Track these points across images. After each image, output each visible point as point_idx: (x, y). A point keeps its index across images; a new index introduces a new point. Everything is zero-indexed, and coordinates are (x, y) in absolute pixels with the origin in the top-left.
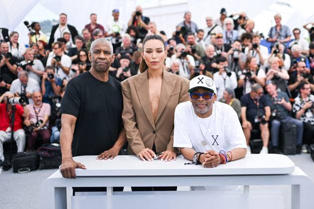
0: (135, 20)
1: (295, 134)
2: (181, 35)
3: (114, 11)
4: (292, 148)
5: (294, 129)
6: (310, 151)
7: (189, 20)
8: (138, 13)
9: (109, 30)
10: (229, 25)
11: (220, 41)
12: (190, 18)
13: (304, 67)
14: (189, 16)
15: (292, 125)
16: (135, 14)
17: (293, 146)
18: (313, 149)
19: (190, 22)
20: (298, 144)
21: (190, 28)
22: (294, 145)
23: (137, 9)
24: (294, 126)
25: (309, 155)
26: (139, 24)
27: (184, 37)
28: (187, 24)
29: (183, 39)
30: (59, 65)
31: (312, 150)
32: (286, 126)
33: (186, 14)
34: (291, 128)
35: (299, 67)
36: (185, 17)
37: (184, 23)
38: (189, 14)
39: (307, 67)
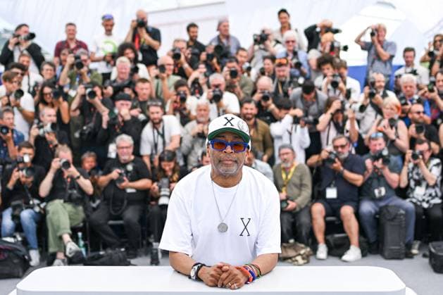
0: (135, 35)
1: (403, 226)
2: (215, 60)
3: (104, 18)
4: (397, 248)
5: (402, 217)
6: (428, 253)
7: (225, 33)
8: (141, 24)
9: (98, 49)
10: (291, 43)
11: (283, 71)
12: (227, 30)
13: (419, 113)
14: (225, 26)
15: (399, 211)
16: (135, 23)
17: (400, 246)
18: (433, 250)
19: (228, 37)
20: (407, 241)
21: (229, 47)
22: (402, 243)
23: (138, 16)
24: (402, 212)
25: (427, 260)
26: (142, 40)
27: (219, 63)
28: (224, 41)
29: (218, 67)
30: (18, 106)
31: (430, 252)
32: (388, 212)
33: (220, 25)
34: (397, 215)
35: (412, 113)
36: (219, 29)
37: (219, 38)
38: (225, 24)
39: (424, 113)
